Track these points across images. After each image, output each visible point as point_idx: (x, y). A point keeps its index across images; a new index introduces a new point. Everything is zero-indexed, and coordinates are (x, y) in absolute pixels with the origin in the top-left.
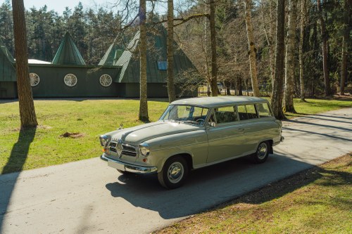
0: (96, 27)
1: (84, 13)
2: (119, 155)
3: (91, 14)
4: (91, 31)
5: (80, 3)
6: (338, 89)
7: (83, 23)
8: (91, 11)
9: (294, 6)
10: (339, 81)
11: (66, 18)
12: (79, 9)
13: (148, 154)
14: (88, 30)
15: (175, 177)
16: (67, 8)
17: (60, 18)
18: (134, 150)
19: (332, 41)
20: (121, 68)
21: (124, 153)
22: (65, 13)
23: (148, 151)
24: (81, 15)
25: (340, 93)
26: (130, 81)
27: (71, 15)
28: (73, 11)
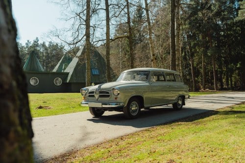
0: (47, 53)
1: (39, 44)
2: (97, 98)
3: (43, 45)
4: (43, 56)
5: (37, 38)
6: (201, 87)
7: (39, 50)
8: (44, 43)
9: (178, 33)
10: (202, 82)
11: (27, 47)
12: (36, 42)
13: (118, 94)
14: (41, 55)
15: (134, 111)
16: (28, 41)
17: (23, 47)
18: (108, 93)
19: (196, 59)
20: (68, 74)
21: (100, 96)
22: (27, 44)
23: (119, 92)
24: (37, 45)
25: (203, 89)
26: (75, 81)
27: (31, 45)
28: (32, 43)
